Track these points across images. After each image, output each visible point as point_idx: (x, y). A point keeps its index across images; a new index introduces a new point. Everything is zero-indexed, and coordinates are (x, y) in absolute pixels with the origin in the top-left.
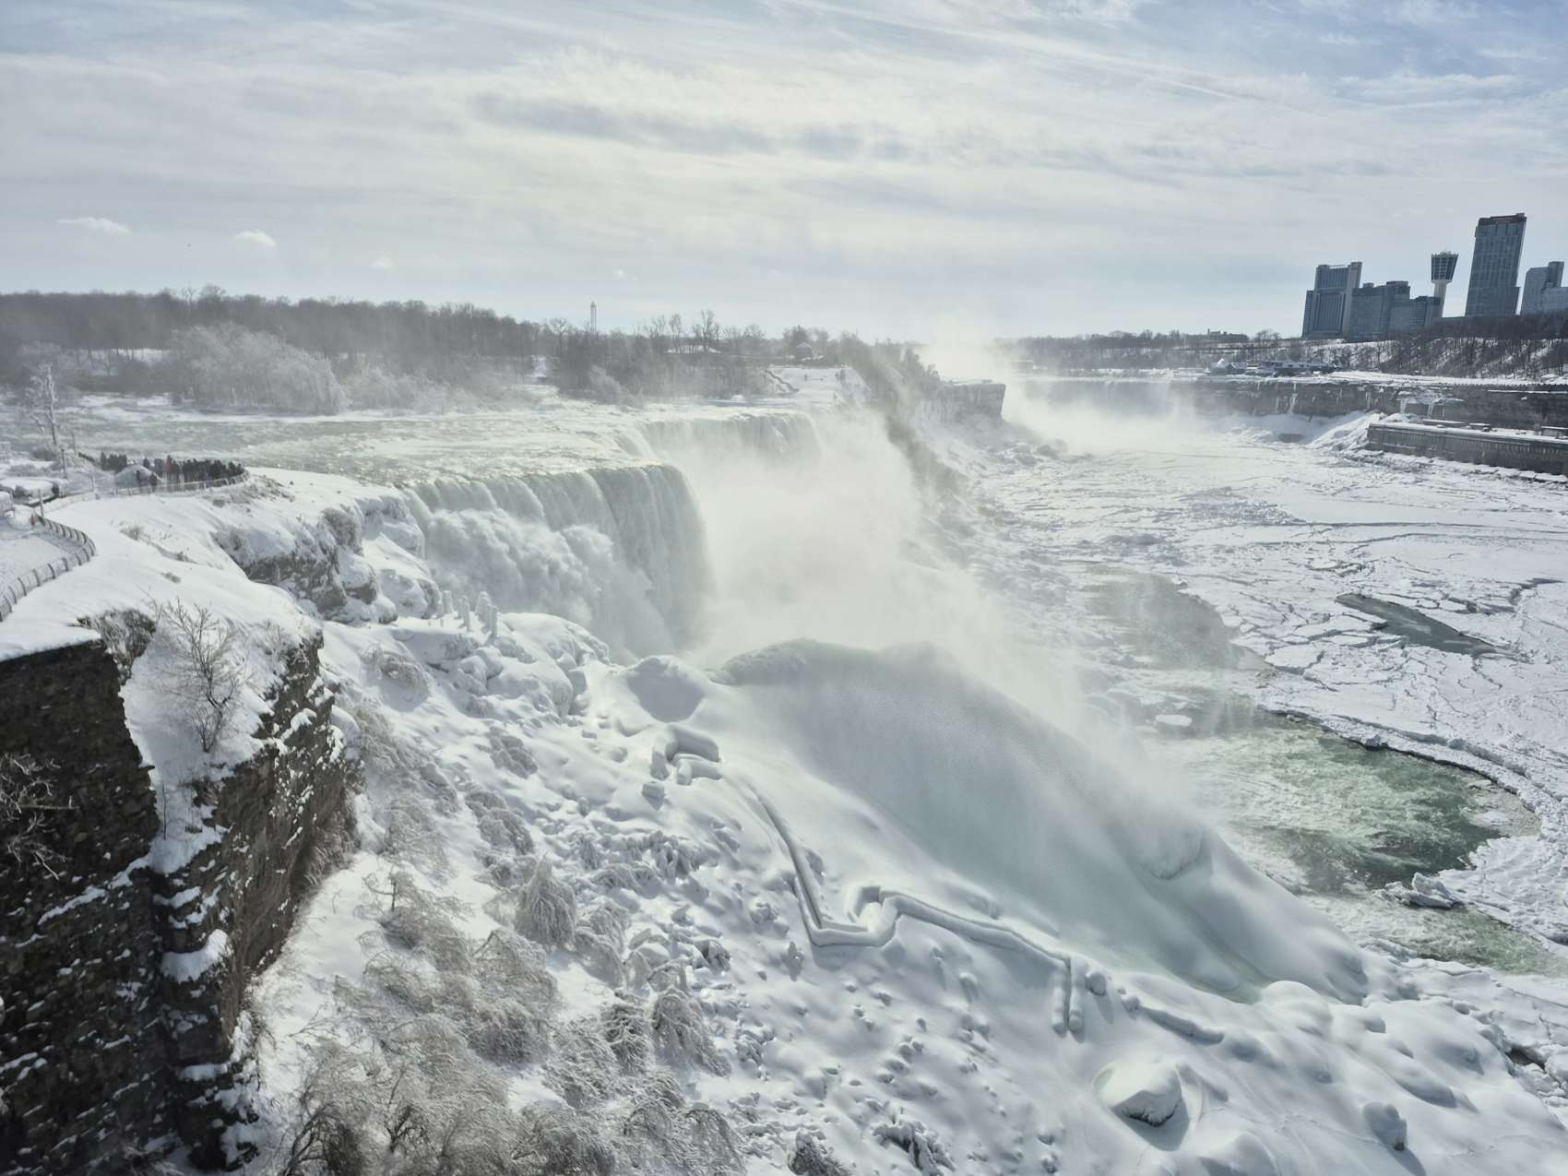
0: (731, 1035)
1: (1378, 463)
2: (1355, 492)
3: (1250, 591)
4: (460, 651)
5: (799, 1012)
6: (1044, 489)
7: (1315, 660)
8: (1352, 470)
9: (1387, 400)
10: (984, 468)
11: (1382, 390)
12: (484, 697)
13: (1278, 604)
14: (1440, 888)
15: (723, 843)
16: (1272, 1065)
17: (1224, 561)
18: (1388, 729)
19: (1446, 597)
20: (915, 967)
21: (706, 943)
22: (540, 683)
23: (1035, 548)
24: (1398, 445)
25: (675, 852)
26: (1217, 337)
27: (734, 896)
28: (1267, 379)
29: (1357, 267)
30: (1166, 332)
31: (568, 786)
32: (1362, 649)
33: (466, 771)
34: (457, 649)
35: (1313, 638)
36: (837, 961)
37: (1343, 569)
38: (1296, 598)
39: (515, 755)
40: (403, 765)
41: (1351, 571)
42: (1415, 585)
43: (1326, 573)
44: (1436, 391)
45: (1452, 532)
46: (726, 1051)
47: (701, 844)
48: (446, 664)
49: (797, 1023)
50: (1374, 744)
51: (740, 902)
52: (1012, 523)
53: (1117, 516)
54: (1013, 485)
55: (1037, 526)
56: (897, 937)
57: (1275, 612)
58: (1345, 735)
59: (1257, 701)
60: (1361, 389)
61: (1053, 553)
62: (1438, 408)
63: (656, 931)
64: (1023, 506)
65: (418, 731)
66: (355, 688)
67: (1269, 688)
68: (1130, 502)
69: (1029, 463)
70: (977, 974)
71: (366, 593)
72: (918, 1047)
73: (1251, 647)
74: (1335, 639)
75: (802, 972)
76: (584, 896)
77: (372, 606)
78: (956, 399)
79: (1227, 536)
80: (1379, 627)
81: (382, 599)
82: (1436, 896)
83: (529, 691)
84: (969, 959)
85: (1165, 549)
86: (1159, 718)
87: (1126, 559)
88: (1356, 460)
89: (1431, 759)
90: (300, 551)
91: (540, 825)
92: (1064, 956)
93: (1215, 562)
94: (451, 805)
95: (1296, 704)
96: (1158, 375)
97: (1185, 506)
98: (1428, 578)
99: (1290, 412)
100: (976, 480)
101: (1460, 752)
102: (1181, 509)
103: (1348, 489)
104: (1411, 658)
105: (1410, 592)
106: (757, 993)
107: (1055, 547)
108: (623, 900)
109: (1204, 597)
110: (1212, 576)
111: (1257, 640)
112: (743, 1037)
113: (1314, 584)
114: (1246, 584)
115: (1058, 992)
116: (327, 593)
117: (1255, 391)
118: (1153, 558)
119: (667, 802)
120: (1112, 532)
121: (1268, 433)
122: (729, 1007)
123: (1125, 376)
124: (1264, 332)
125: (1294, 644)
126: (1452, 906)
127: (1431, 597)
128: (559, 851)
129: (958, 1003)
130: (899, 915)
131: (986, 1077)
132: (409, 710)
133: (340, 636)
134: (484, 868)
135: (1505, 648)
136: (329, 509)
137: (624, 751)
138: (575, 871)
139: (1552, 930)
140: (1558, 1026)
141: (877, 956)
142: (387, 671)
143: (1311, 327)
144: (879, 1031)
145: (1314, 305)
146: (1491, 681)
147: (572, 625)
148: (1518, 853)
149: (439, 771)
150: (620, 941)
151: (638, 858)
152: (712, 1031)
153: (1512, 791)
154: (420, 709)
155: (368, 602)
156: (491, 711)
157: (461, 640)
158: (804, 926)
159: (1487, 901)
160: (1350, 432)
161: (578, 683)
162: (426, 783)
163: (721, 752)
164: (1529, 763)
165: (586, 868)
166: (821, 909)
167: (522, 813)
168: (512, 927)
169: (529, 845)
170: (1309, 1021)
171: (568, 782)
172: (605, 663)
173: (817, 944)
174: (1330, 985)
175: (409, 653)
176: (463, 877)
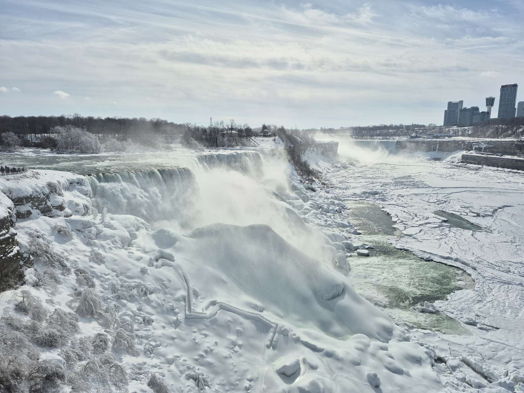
0: (143, 345)
1: (465, 167)
2: (452, 177)
3: (405, 209)
4: (88, 226)
5: (173, 339)
7: (419, 232)
8: (455, 170)
9: (469, 146)
10: (329, 169)
11: (467, 143)
12: (94, 240)
13: (412, 214)
14: (433, 306)
15: (163, 287)
16: (338, 359)
17: (400, 199)
19: (471, 212)
20: (221, 326)
21: (145, 316)
23: (337, 196)
24: (472, 161)
25: (144, 289)
26: (414, 126)
27: (162, 303)
28: (429, 140)
29: (461, 102)
30: (398, 124)
32: (436, 229)
33: (78, 263)
34: (87, 225)
35: (420, 225)
37: (439, 202)
38: (419, 212)
40: (52, 260)
41: (441, 203)
42: (461, 207)
43: (433, 203)
44: (485, 143)
45: (482, 190)
46: (140, 349)
47: (156, 287)
48: (82, 230)
49: (171, 342)
50: (428, 260)
51: (163, 305)
52: (332, 187)
53: (369, 185)
54: (338, 175)
55: (340, 188)
56: (216, 316)
58: (419, 257)
59: (394, 245)
60: (460, 143)
61: (343, 197)
62: (485, 148)
66: (45, 237)
67: (400, 241)
68: (375, 181)
69: (345, 167)
70: (244, 328)
71: (61, 208)
72: (211, 350)
73: (398, 228)
74: (427, 225)
75: (179, 327)
76: (108, 302)
77: (62, 212)
78: (322, 147)
79: (403, 192)
80: (445, 221)
81: (68, 210)
82: (431, 309)
83: (111, 238)
84: (242, 323)
86: (358, 251)
87: (367, 199)
88: (457, 166)
89: (446, 264)
90: (34, 195)
92: (276, 323)
93: (396, 200)
94: (67, 273)
95: (406, 247)
96: (394, 139)
97: (393, 182)
98: (467, 205)
99: (437, 150)
101: (456, 262)
102: (391, 183)
103: (451, 176)
105: (459, 210)
106: (159, 332)
110: (394, 205)
111: (401, 225)
112: (147, 345)
113: (427, 207)
114: (405, 207)
116: (45, 207)
117: (425, 144)
118: (376, 199)
119: (148, 274)
120: (365, 190)
122: (146, 336)
123: (382, 139)
124: (431, 124)
125: (413, 227)
126: (435, 312)
128: (104, 288)
129: (233, 337)
131: (234, 360)
132: (64, 243)
133: (45, 221)
134: (73, 292)
135: (485, 228)
136: (50, 182)
137: (141, 258)
138: (107, 294)
139: (466, 320)
140: (454, 350)
141: (207, 322)
142: (59, 231)
143: (447, 122)
144: (199, 345)
145: (447, 114)
146: (476, 239)
147: (139, 218)
148: (464, 295)
149: (65, 262)
150: (115, 316)
151: (131, 290)
152: (138, 343)
153: (470, 275)
154: (67, 243)
155: (61, 211)
156: (95, 245)
157: (88, 222)
158: (184, 312)
159: (448, 310)
160: (456, 157)
161: (133, 236)
162: (60, 266)
163: (175, 258)
164: (478, 266)
165: (113, 293)
166: (192, 307)
167: (95, 276)
168: (75, 310)
169: (93, 286)
170: (360, 346)
171: (115, 267)
172: (148, 230)
173: (187, 318)
174: (377, 336)
175: (70, 226)
176: (62, 294)
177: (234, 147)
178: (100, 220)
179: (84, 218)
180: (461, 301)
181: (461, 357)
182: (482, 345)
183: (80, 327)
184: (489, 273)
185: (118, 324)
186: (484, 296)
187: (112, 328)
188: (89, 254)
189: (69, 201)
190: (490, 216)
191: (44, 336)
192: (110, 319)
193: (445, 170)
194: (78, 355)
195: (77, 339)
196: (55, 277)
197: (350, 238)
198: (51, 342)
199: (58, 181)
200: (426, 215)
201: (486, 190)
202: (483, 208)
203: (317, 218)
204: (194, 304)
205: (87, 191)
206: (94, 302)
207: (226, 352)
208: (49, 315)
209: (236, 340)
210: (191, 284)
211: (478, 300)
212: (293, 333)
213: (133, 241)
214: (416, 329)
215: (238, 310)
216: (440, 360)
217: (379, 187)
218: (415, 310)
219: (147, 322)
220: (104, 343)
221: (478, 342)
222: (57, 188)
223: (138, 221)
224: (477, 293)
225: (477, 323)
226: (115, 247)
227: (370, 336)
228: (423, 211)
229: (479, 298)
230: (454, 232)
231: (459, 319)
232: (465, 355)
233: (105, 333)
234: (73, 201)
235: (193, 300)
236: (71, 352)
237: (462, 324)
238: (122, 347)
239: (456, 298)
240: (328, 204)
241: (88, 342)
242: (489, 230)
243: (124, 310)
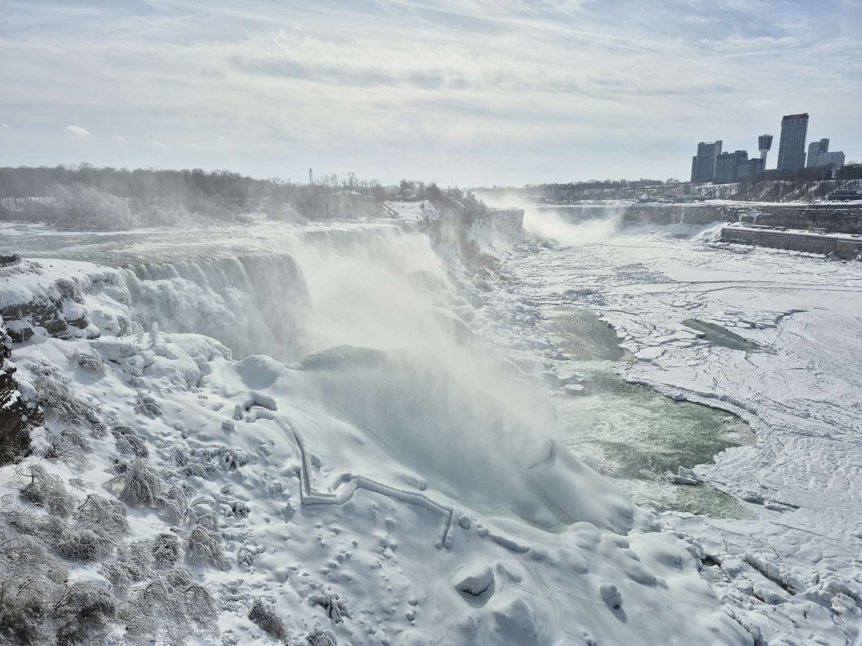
0: (236, 551)
1: (726, 249)
2: (708, 265)
3: (636, 318)
4: (129, 353)
5: (285, 539)
6: (541, 265)
7: (660, 354)
8: (710, 253)
9: (732, 215)
10: (510, 254)
11: (729, 210)
12: (140, 377)
13: (648, 325)
14: (692, 474)
15: (262, 453)
16: (552, 564)
17: (627, 302)
18: (688, 390)
19: (741, 320)
20: (360, 515)
21: (236, 503)
22: (176, 370)
23: (526, 298)
24: (737, 239)
25: (231, 457)
26: (644, 183)
27: (261, 480)
28: (668, 205)
29: (719, 143)
30: (618, 180)
31: (178, 423)
33: (116, 415)
34: (128, 352)
35: (663, 343)
36: (314, 513)
37: (690, 306)
38: (660, 322)
39: (148, 408)
40: (74, 412)
41: (694, 307)
42: (726, 314)
43: (680, 308)
44: (757, 210)
45: (755, 285)
46: (231, 559)
47: (249, 453)
48: (119, 360)
49: (281, 544)
50: (678, 399)
51: (264, 483)
52: (517, 284)
53: (576, 279)
54: (525, 264)
55: (530, 285)
56: (353, 499)
57: (646, 329)
58: (665, 394)
59: (623, 377)
60: (719, 209)
61: (536, 300)
62: (759, 218)
63: (209, 497)
64: (526, 275)
65: (92, 394)
67: (632, 369)
68: (585, 272)
69: (536, 251)
70: (397, 518)
71: (81, 323)
72: (348, 556)
73: (627, 348)
74: (673, 343)
75: (293, 519)
76: (171, 480)
77: (84, 330)
78: (498, 218)
79: (633, 290)
80: (701, 337)
81: (91, 327)
82: (689, 478)
83: (168, 374)
84: (394, 510)
85: (597, 296)
86: (566, 386)
87: (574, 302)
88: (714, 248)
89: (708, 406)
91: (156, 443)
92: (450, 509)
93: (622, 303)
94: (100, 433)
95: (643, 378)
96: (612, 204)
97: (614, 274)
98: (734, 310)
99: (681, 222)
100: (505, 261)
101: (724, 402)
102: (611, 275)
103: (705, 263)
104: (712, 353)
105: (722, 318)
106: (260, 528)
107: (538, 297)
108: (194, 482)
109: (609, 322)
110: (618, 311)
111: (632, 344)
112: (243, 552)
113: (671, 314)
114: (635, 315)
115: (443, 527)
116: (54, 323)
117: (662, 211)
118: (589, 301)
119: (235, 432)
120: (570, 288)
121: (669, 234)
122: (240, 536)
123: (594, 204)
124: (671, 179)
125: (652, 346)
126: (697, 483)
127: (733, 320)
128: (163, 457)
129: (381, 534)
130: (358, 488)
131: (387, 571)
132: (90, 384)
133: (56, 345)
134: (112, 465)
135: (766, 347)
136: (60, 279)
137: (221, 406)
138: (169, 467)
139: (746, 495)
140: (732, 545)
141: (338, 509)
142: (82, 364)
143: (696, 176)
144: (328, 548)
145: (697, 164)
146: (753, 364)
147: (211, 339)
148: (740, 455)
149: (96, 415)
150: (186, 503)
151: (209, 460)
152: (226, 548)
153: (747, 423)
154: (97, 383)
155: (82, 328)
156: (142, 385)
157: (130, 347)
158: (299, 494)
159: (716, 480)
160: (712, 232)
161: (205, 369)
162: (87, 422)
163: (278, 406)
164: (759, 407)
165: (178, 466)
166: (312, 486)
167: (146, 437)
168: (118, 495)
169: (145, 454)
170: (586, 542)
171: (179, 421)
172: (228, 359)
173: (305, 504)
174: (610, 525)
175: (98, 354)
176: (95, 470)
177: (357, 219)
178: (148, 343)
179: (121, 340)
180: (736, 464)
181: (743, 555)
182: (775, 534)
183: (130, 525)
184: (777, 418)
185: (191, 517)
186: (772, 455)
187: (181, 524)
188: (133, 401)
189: (95, 311)
190: (772, 326)
191: (74, 541)
192: (178, 510)
193: (695, 253)
194: (131, 572)
195: (127, 546)
196: (80, 440)
197: (552, 366)
198: (86, 551)
199: (73, 278)
200: (671, 327)
201: (763, 285)
202: (760, 314)
203: (498, 334)
204: (314, 480)
205: (122, 294)
206: (151, 481)
207: (372, 559)
208: (77, 505)
209: (386, 537)
210: (308, 448)
211: (763, 463)
212: (478, 523)
213: (205, 377)
214: (669, 512)
215: (386, 488)
216: (710, 560)
217: (592, 283)
218: (665, 481)
219: (240, 512)
220: (172, 551)
221: (769, 529)
222: (75, 290)
223: (210, 343)
224: (761, 451)
225: (764, 499)
226: (177, 389)
227: (598, 524)
228: (666, 320)
229: (764, 460)
230: (718, 353)
231: (735, 494)
232: (749, 551)
233: (173, 534)
234: (100, 312)
235: (313, 474)
236: (119, 568)
237: (742, 503)
238: (201, 556)
239: (728, 460)
240: (512, 311)
241: (146, 549)
242: (771, 350)
243: (199, 494)
